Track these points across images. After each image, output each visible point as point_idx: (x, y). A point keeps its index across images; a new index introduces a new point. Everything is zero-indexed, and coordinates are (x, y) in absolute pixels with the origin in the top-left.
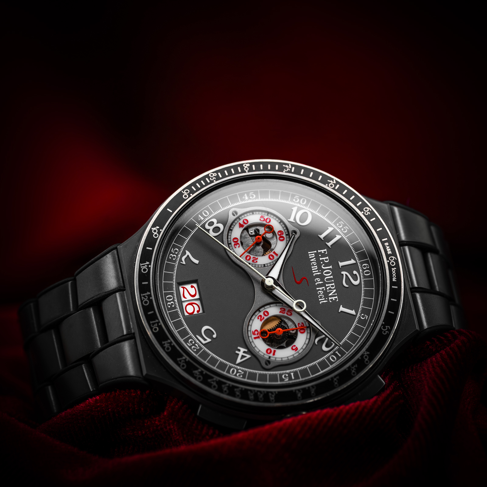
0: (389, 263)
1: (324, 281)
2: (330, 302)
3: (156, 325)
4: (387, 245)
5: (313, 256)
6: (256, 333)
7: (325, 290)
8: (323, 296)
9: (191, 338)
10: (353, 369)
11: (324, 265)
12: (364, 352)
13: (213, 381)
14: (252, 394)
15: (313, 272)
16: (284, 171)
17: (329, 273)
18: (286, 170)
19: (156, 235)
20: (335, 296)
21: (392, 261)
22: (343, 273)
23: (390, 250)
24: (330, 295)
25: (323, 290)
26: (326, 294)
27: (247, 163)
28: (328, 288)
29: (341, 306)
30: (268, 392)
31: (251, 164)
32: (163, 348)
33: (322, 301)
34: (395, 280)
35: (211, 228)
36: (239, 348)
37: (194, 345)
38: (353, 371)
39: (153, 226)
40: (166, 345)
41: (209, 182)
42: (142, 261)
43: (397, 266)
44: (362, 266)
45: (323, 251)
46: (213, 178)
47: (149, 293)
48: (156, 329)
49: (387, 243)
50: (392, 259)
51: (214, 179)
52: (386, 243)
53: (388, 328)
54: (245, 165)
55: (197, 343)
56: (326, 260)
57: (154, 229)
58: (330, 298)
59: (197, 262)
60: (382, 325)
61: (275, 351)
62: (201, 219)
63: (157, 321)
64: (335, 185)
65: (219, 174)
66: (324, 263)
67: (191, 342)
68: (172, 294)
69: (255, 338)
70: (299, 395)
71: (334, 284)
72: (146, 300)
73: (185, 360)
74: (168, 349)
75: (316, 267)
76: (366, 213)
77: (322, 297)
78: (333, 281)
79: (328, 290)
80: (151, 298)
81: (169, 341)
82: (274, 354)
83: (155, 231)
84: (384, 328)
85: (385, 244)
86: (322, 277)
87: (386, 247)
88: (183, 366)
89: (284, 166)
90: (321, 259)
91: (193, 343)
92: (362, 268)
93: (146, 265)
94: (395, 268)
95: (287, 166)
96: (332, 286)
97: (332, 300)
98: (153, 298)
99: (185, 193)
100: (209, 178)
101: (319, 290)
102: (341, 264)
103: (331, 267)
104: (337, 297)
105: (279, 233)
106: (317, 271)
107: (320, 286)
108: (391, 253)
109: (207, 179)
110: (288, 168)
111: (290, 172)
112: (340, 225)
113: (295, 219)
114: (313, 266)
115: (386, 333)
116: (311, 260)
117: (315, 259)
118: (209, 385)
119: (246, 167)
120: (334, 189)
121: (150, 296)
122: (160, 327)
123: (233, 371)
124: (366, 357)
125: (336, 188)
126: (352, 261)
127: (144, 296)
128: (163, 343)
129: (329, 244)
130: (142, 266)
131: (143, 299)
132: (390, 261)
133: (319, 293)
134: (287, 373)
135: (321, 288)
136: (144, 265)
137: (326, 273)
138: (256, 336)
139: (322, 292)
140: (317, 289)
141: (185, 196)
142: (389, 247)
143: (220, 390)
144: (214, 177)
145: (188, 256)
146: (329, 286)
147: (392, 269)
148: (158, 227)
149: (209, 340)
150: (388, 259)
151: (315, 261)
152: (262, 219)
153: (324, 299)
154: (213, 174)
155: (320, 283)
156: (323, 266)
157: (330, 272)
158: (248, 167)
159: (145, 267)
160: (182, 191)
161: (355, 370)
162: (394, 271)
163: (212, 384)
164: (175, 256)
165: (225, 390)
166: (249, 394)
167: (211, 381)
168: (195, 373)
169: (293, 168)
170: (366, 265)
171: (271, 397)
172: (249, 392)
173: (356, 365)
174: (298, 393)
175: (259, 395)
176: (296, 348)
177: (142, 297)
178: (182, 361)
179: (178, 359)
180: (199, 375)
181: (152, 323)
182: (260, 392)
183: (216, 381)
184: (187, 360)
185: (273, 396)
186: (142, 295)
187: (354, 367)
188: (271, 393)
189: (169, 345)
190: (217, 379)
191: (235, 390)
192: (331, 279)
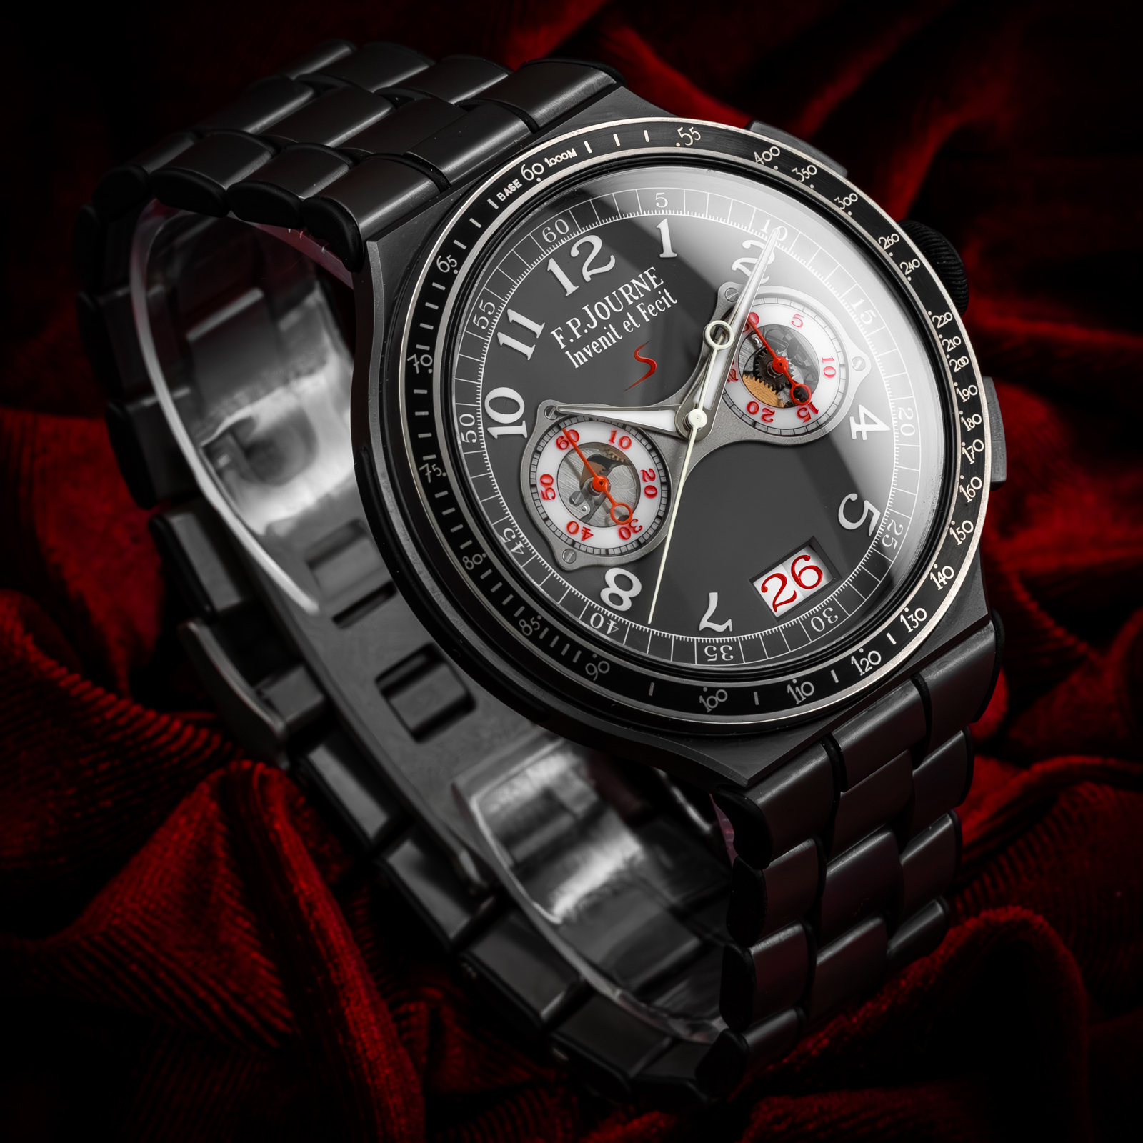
0: (543, 177)
1: (624, 313)
2: (662, 282)
3: (912, 616)
4: (503, 195)
5: (579, 354)
7: (642, 304)
8: (658, 302)
9: (879, 546)
10: (806, 175)
11: (589, 325)
12: (760, 163)
13: (969, 452)
14: (957, 363)
16: (444, 475)
17: (600, 308)
18: (438, 472)
19: (721, 696)
20: (645, 276)
21: (533, 172)
22: (588, 279)
23: (511, 185)
24: (647, 288)
25: (644, 308)
26: (651, 297)
27: (463, 564)
28: (637, 298)
29: (662, 256)
30: (939, 331)
31: (460, 555)
32: (950, 582)
33: (668, 300)
34: (571, 151)
35: (626, 595)
37: (891, 534)
38: (809, 173)
39: (702, 710)
40: (942, 578)
41: (546, 630)
42: (790, 703)
43: (539, 157)
44: (553, 243)
45: (559, 336)
46: (533, 623)
47: (853, 657)
48: (921, 614)
49: (498, 195)
51: (536, 619)
52: (500, 198)
53: (682, 132)
54: (469, 565)
56: (575, 324)
57: (709, 707)
58: (656, 286)
59: (714, 597)
60: (683, 146)
61: (824, 360)
62: (614, 625)
63: (902, 618)
64: (420, 353)
65: (517, 614)
66: (584, 326)
67: (888, 541)
68: (806, 622)
69: (816, 412)
71: (621, 289)
72: (869, 661)
73: (954, 527)
74: (948, 573)
75: (600, 339)
76: (453, 263)
77: (661, 302)
78: (614, 293)
79: (639, 296)
80: (862, 651)
81: (932, 575)
82: (831, 359)
83: (712, 702)
84: (687, 139)
85: (503, 200)
86: (617, 319)
87: (508, 195)
88: (968, 527)
89: (430, 481)
90: (578, 336)
91: (887, 536)
92: (556, 241)
93: (794, 690)
94: (546, 160)
95: (428, 473)
96: (627, 290)
97: (657, 281)
98: (859, 647)
99: (596, 671)
100: (536, 634)
101: (648, 314)
102: (570, 288)
104: (647, 273)
105: (563, 446)
106: (608, 333)
107: (638, 317)
108: (517, 180)
109: (542, 636)
110: (431, 469)
111: (439, 462)
112: (483, 322)
113: (518, 423)
114: (601, 346)
115: (696, 132)
116: (591, 356)
117: (584, 349)
118: (980, 457)
119: (473, 562)
120: (432, 353)
121: (858, 655)
122: (912, 606)
123: (908, 430)
124: (767, 156)
125: (427, 348)
126: (553, 266)
127: (863, 668)
128: (940, 588)
129: (538, 329)
130: (800, 698)
131: (871, 668)
132: (536, 176)
133: (654, 312)
134: (859, 317)
135: (643, 313)
136: (798, 694)
137: (604, 314)
138: (809, 410)
139: (651, 308)
140: (647, 320)
141: (604, 667)
142: (505, 189)
143: (979, 432)
144: (530, 623)
145: (709, 620)
146: (629, 296)
147: (550, 166)
148: (701, 699)
149: (867, 506)
150: (534, 183)
151: (588, 346)
152: (550, 494)
153: (663, 298)
154: (523, 627)
155: (631, 318)
156: (592, 325)
157: (598, 305)
158: (471, 559)
159: (800, 690)
160: (595, 679)
161: (806, 170)
162: (553, 161)
163: (976, 453)
164: (722, 648)
165: (974, 422)
166: (959, 368)
167: (972, 458)
168: (971, 498)
169: (425, 458)
170: (545, 237)
171: (944, 323)
172: (956, 370)
173: (793, 171)
174: (909, 269)
175: (952, 348)
176: (794, 317)
177: (867, 670)
178: (959, 533)
179: (960, 543)
180: (970, 487)
181: (912, 627)
182: (945, 347)
183: (966, 447)
184: (953, 523)
185: (940, 319)
186: (862, 673)
187: (799, 173)
188: (935, 324)
189: (939, 573)
190: (962, 447)
191: (965, 400)
192: (613, 299)
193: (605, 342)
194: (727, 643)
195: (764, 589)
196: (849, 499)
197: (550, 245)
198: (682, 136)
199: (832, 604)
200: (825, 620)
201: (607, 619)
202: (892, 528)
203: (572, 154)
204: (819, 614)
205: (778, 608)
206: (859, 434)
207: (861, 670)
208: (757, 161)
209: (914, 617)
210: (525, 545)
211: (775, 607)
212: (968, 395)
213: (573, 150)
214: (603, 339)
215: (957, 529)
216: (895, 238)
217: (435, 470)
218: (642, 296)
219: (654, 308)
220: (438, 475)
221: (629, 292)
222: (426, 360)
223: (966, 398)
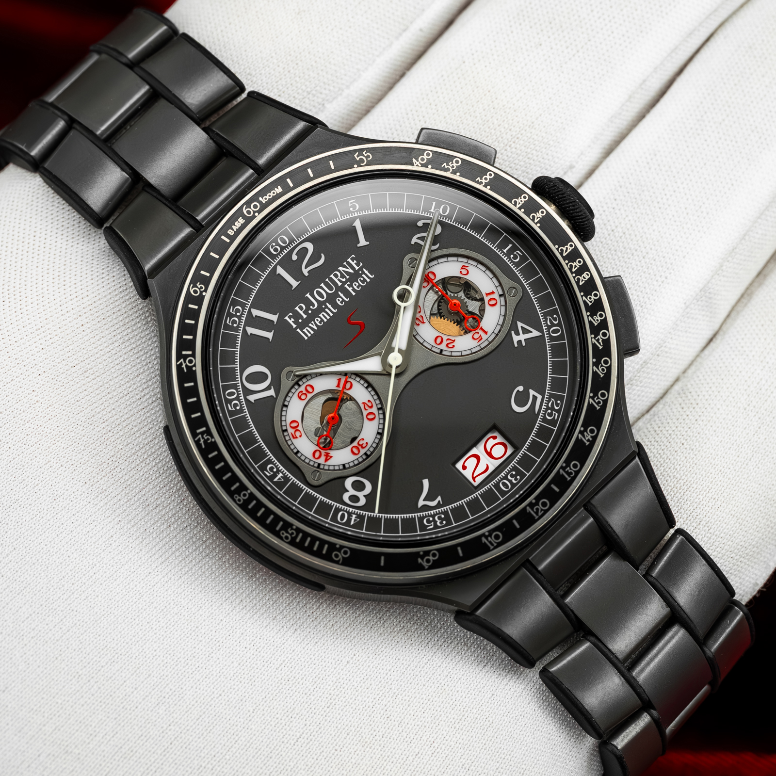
0: (260, 212)
1: (336, 292)
2: (361, 264)
3: (568, 468)
4: (232, 231)
5: (307, 329)
6: (476, 336)
7: (349, 283)
8: (360, 279)
9: (544, 420)
10: (453, 167)
11: (311, 307)
12: (417, 166)
13: (598, 341)
14: (581, 278)
15: (331, 315)
16: (213, 440)
17: (319, 293)
18: (208, 439)
19: (434, 555)
20: (348, 263)
21: (252, 209)
22: (306, 274)
23: (237, 222)
24: (351, 271)
25: (350, 286)
26: (354, 277)
27: (235, 501)
28: (344, 280)
29: (359, 245)
30: (565, 258)
31: (231, 494)
32: (595, 438)
33: (367, 276)
35: (361, 495)
36: (516, 345)
37: (552, 409)
38: (455, 165)
39: (421, 568)
40: (588, 436)
41: (301, 535)
42: (486, 549)
43: (255, 198)
44: (279, 254)
45: (290, 320)
46: (290, 532)
47: (528, 508)
48: (575, 466)
49: (228, 232)
50: (249, 212)
51: (292, 529)
52: (230, 233)
53: (358, 156)
54: (239, 500)
55: (547, 406)
56: (301, 308)
57: (425, 564)
58: (357, 268)
59: (426, 483)
60: (359, 166)
61: (487, 294)
62: (355, 517)
63: (561, 471)
64: (185, 357)
65: (278, 528)
66: (308, 308)
67: (550, 415)
68: (497, 486)
69: (486, 333)
70: (539, 215)
71: (332, 276)
72: (540, 507)
73: (593, 398)
74: (592, 431)
75: (321, 315)
76: (201, 288)
77: (362, 279)
78: (327, 280)
79: (346, 277)
80: (534, 501)
81: (580, 436)
82: (493, 293)
83: (428, 561)
84: (362, 161)
85: (232, 234)
86: (332, 299)
87: (235, 230)
88: (603, 395)
89: (203, 446)
90: (305, 316)
91: (549, 411)
92: (281, 252)
93: (487, 540)
94: (260, 199)
95: (202, 441)
96: (336, 276)
97: (358, 264)
98: (531, 499)
99: (340, 557)
100: (294, 539)
101: (354, 290)
102: (294, 283)
103: (308, 295)
104: (349, 260)
105: (303, 397)
106: (327, 310)
107: (347, 293)
108: (241, 218)
109: (298, 540)
110: (203, 438)
111: (208, 431)
113: (268, 388)
114: (322, 320)
115: (368, 154)
116: (316, 328)
117: (310, 325)
118: (607, 343)
119: (242, 498)
120: (193, 355)
121: (531, 505)
122: (568, 462)
123: (555, 331)
124: (423, 159)
125: (190, 353)
126: (280, 271)
127: (537, 513)
128: (587, 443)
129: (274, 318)
130: (492, 544)
131: (543, 512)
132: (254, 212)
133: (358, 287)
134: (509, 257)
135: (350, 289)
136: (490, 542)
137: (322, 296)
138: (481, 332)
139: (355, 285)
140: (354, 294)
141: (345, 553)
142: (233, 227)
143: (604, 324)
144: (287, 532)
145: (424, 500)
146: (339, 280)
147: (264, 202)
148: (420, 560)
149: (532, 392)
150: (254, 217)
151: (313, 322)
152: (298, 434)
153: (363, 275)
154: (284, 536)
155: (342, 295)
156: (314, 306)
157: (317, 291)
158: (240, 496)
159: (492, 539)
160: (341, 562)
161: (452, 163)
162: (266, 199)
163: (603, 340)
164: (436, 518)
165: (599, 318)
166: (584, 282)
167: (600, 343)
168: (603, 374)
169: (199, 431)
170: (272, 250)
171: (569, 251)
172: (581, 284)
173: (443, 166)
174: (537, 218)
175: (576, 268)
176: (462, 268)
177: (540, 514)
178: (597, 401)
179: (598, 408)
180: (602, 366)
181: (569, 476)
182: (571, 269)
183: (595, 338)
184: (592, 395)
185: (564, 249)
186: (537, 517)
187: (448, 167)
188: (561, 254)
189: (585, 433)
190: (592, 338)
191: (590, 304)
192: (327, 285)
193: (325, 317)
194: (440, 513)
195: (464, 468)
196: (518, 391)
197: (276, 256)
198: (358, 159)
199: (514, 468)
200: (510, 481)
201: (350, 514)
202: (552, 404)
203: (279, 190)
204: (506, 478)
205: (476, 479)
206: (519, 342)
207: (535, 515)
208: (415, 165)
209: (571, 469)
210: (284, 474)
211: (474, 478)
212: (592, 299)
213: (279, 187)
214: (323, 315)
215: (595, 399)
216: (525, 197)
217: (206, 438)
218: (348, 277)
219: (357, 284)
220: (209, 441)
221: (338, 276)
222: (191, 361)
223: (591, 302)
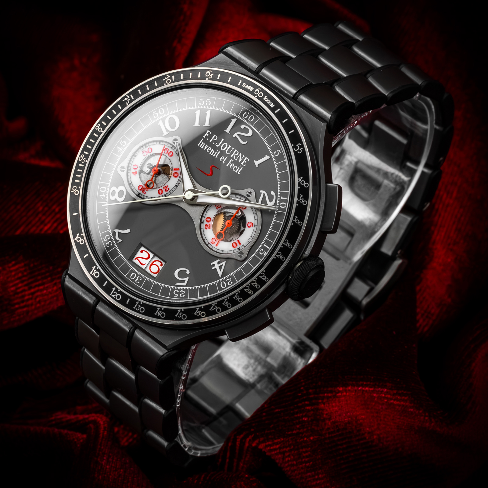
0: (258, 98)
1: (227, 155)
2: (245, 166)
3: (140, 306)
4: (245, 85)
5: (203, 144)
6: (214, 240)
7: (233, 161)
8: (236, 167)
9: (173, 290)
10: (301, 201)
11: (216, 143)
12: (298, 180)
13: (214, 307)
14: (249, 290)
15: (214, 156)
16: (127, 105)
17: (225, 146)
18: (127, 102)
19: (82, 242)
20: (244, 158)
21: (259, 93)
22: (234, 136)
23: (250, 87)
24: (240, 160)
25: (232, 162)
26: (237, 163)
27: (97, 125)
28: (234, 158)
29: (255, 161)
30: (258, 277)
31: (100, 123)
32: (159, 318)
33: (239, 170)
34: (273, 105)
35: (116, 196)
36: (212, 264)
37: (180, 293)
38: (303, 202)
39: (75, 236)
40: (160, 314)
41: (83, 166)
42: (89, 270)
43: (266, 93)
44: (243, 118)
45: (208, 134)
47: (115, 288)
48: (142, 310)
50: (257, 92)
51: (85, 160)
53: (299, 145)
54: (97, 128)
55: (181, 290)
56: (215, 138)
57: (77, 238)
58: (242, 164)
59: (128, 231)
60: (293, 147)
61: (238, 241)
62: (104, 197)
63: (138, 302)
64: (171, 78)
65: (85, 152)
66: (215, 142)
67: (176, 292)
68: (132, 271)
69: (217, 245)
70: (281, 257)
71: (236, 150)
72: (116, 295)
73: (181, 311)
74: (163, 315)
75: (212, 150)
76: (210, 77)
77: (236, 168)
78: (233, 148)
79: (236, 159)
80: (119, 291)
81: (159, 309)
82: (240, 244)
84: (296, 148)
85: (243, 86)
86: (223, 154)
87: (245, 87)
88: (184, 317)
89: (123, 101)
90: (211, 141)
91: (178, 292)
92: (245, 118)
93: (94, 270)
94: (266, 97)
95: (126, 99)
96: (236, 153)
97: (244, 163)
98: (120, 289)
99: (74, 190)
101: (230, 165)
102: (228, 130)
103: (223, 140)
104: (246, 158)
106: (216, 152)
107: (227, 161)
108: (253, 88)
109: (80, 165)
110: (128, 99)
111: (131, 101)
112: (202, 103)
113: (167, 130)
114: (210, 151)
115: (301, 151)
116: (205, 149)
117: (206, 145)
118: (214, 313)
119: (99, 129)
120: (172, 82)
121: (117, 290)
122: (143, 305)
123: (223, 285)
124: (303, 183)
125: (173, 80)
126: (234, 121)
127: (113, 294)
128: (156, 314)
129: (207, 124)
131: (114, 297)
132: (257, 95)
133: (231, 167)
134: (261, 248)
135: (230, 163)
136: (93, 272)
137: (223, 148)
138: (216, 243)
139: (233, 165)
140: (227, 165)
141: (77, 193)
142: (248, 85)
143: (224, 309)
144: (83, 159)
145: (118, 232)
146: (234, 155)
147: (264, 99)
148: (78, 234)
149: (187, 279)
150: (254, 95)
151: (208, 146)
152: (145, 154)
153: (239, 168)
154: (81, 157)
155: (226, 159)
156: (217, 145)
157: (226, 144)
158: (99, 127)
159: (95, 272)
160: (72, 191)
161: (304, 200)
162: (266, 99)
163: (215, 310)
164: (110, 241)
165: (227, 305)
166: (247, 291)
167: (213, 308)
168: (196, 314)
169: (131, 96)
171: (263, 279)
172: (245, 290)
173: (301, 195)
174: (279, 256)
175: (254, 285)
176: (251, 223)
177: (113, 296)
178: (180, 314)
179: (176, 316)
180: (200, 313)
181: (136, 308)
182: (252, 282)
183: (215, 305)
184: (183, 310)
185: (264, 276)
186: (111, 294)
187: (301, 198)
188: (261, 275)
189: (161, 311)
190: (215, 303)
191: (234, 298)
192: (230, 149)
193: (212, 152)
194: (113, 243)
195: (142, 252)
196: (187, 271)
198: (297, 146)
199: (143, 279)
200: (136, 278)
201: (105, 193)
202: (182, 292)
203: (272, 106)
204: (138, 275)
205: (136, 260)
206: (214, 265)
207: (112, 293)
208: (299, 179)
209: (140, 307)
211: (137, 258)
212: (238, 299)
213: (274, 105)
214: (213, 151)
215: (181, 313)
216: (290, 246)
217: (128, 101)
218: (236, 160)
219: (233, 166)
220: (126, 103)
221: (236, 154)
222: (169, 81)
223: (236, 298)
